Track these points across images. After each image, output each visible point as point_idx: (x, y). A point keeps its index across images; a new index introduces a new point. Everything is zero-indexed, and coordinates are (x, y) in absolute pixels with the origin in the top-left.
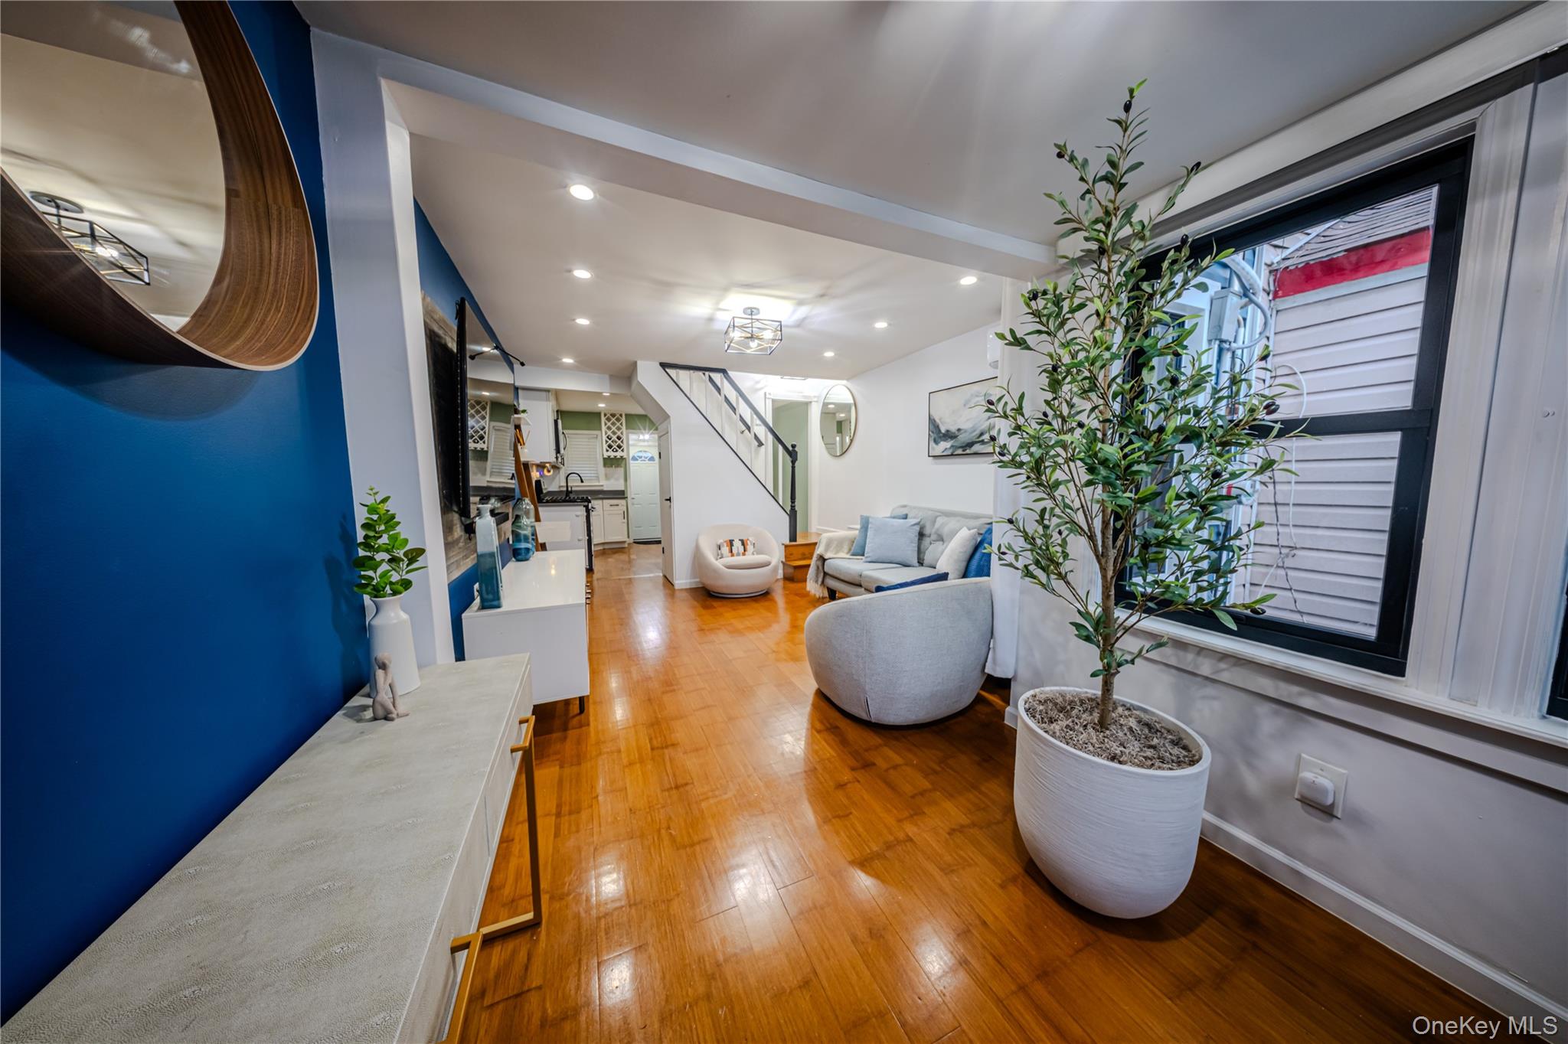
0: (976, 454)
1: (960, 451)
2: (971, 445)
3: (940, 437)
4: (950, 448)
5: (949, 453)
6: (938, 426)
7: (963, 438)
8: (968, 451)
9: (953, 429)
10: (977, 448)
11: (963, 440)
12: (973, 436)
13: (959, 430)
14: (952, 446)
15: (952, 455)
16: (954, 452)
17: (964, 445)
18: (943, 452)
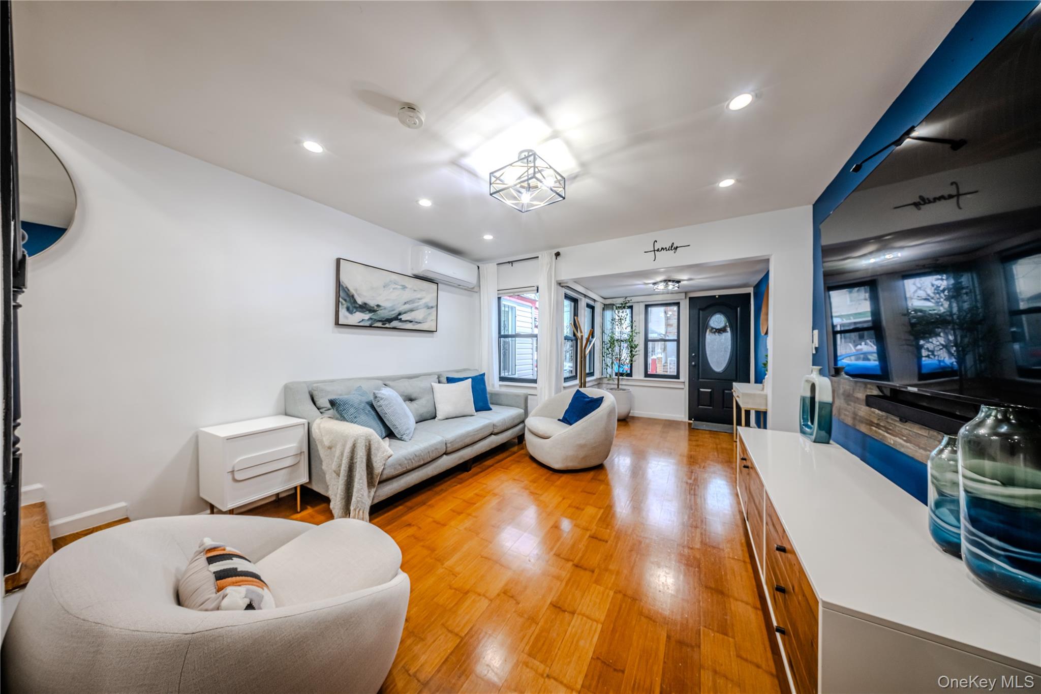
0: (394, 328)
1: (379, 324)
2: (390, 320)
3: (355, 307)
4: (368, 320)
5: (367, 324)
6: (353, 296)
7: (383, 314)
8: (387, 325)
9: (372, 303)
10: (395, 324)
11: (382, 315)
12: (393, 314)
13: (378, 306)
14: (371, 319)
15: (371, 326)
16: (372, 324)
17: (384, 320)
18: (360, 322)
